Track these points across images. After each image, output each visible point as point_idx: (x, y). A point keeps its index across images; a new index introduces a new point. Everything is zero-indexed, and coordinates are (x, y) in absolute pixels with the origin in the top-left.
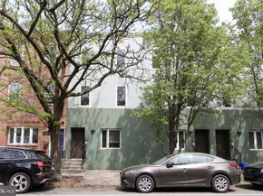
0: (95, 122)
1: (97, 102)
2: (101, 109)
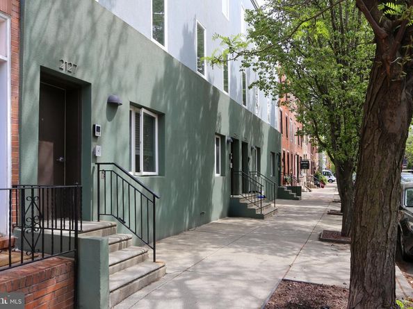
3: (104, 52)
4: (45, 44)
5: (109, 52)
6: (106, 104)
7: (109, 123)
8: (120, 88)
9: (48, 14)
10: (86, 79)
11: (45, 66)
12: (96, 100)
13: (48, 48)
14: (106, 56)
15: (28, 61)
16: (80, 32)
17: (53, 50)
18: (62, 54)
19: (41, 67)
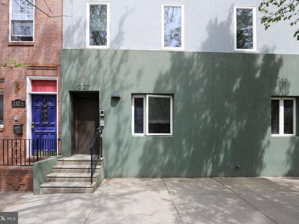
0: (114, 81)
1: (119, 38)
2: (126, 52)
3: (108, 72)
4: (71, 82)
5: (112, 71)
6: (110, 98)
7: (113, 109)
8: (122, 88)
9: (72, 68)
10: (95, 89)
11: (72, 90)
12: (102, 98)
13: (73, 82)
14: (109, 74)
15: (63, 91)
16: (91, 69)
17: (75, 82)
18: (80, 82)
19: (70, 91)
